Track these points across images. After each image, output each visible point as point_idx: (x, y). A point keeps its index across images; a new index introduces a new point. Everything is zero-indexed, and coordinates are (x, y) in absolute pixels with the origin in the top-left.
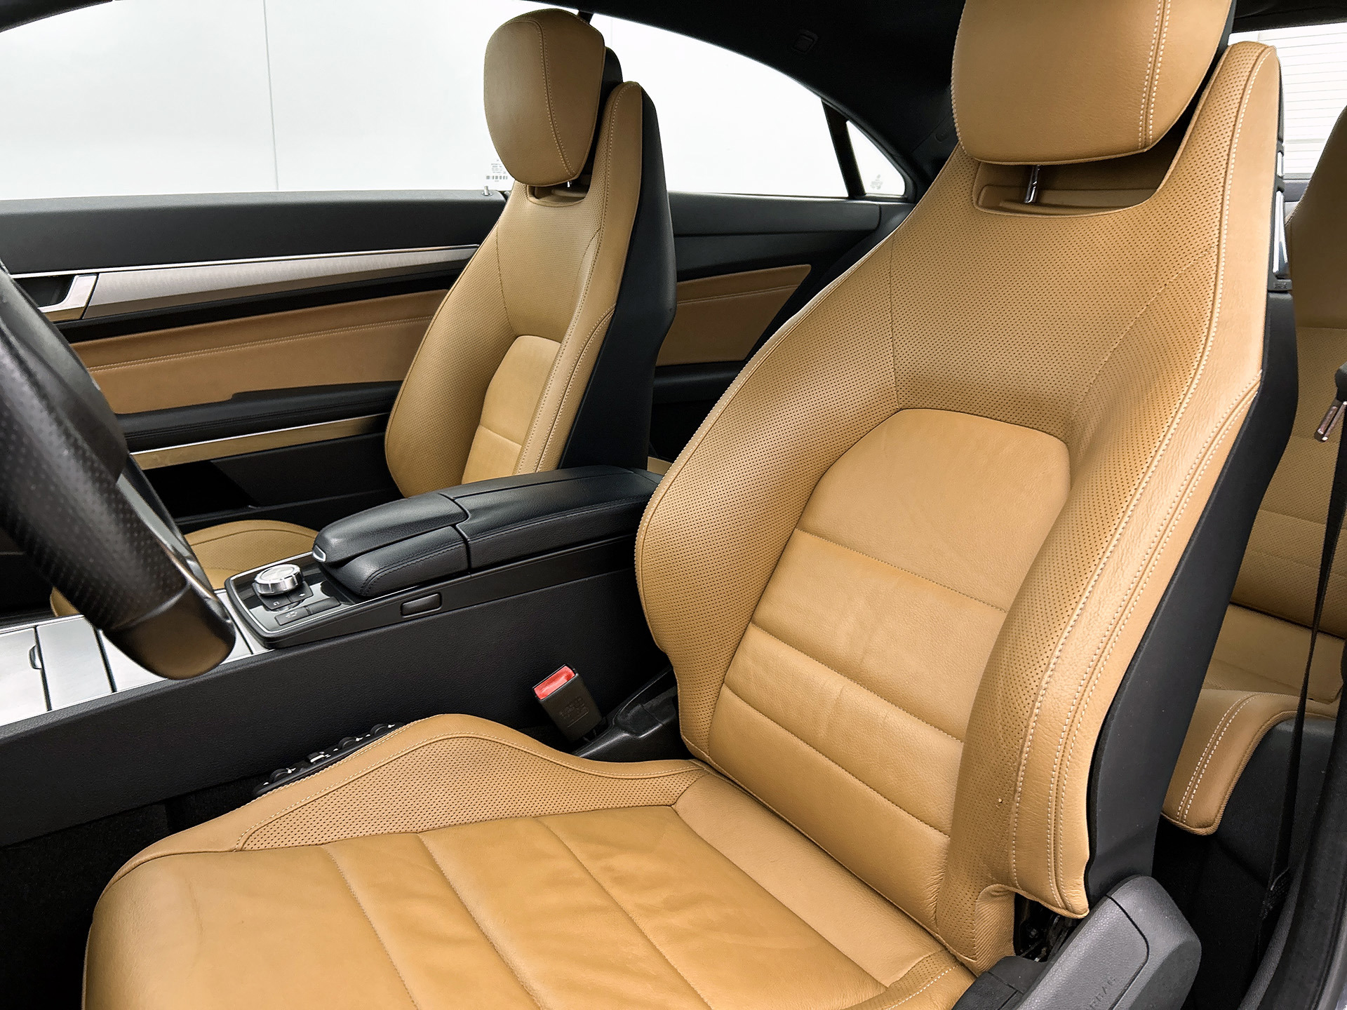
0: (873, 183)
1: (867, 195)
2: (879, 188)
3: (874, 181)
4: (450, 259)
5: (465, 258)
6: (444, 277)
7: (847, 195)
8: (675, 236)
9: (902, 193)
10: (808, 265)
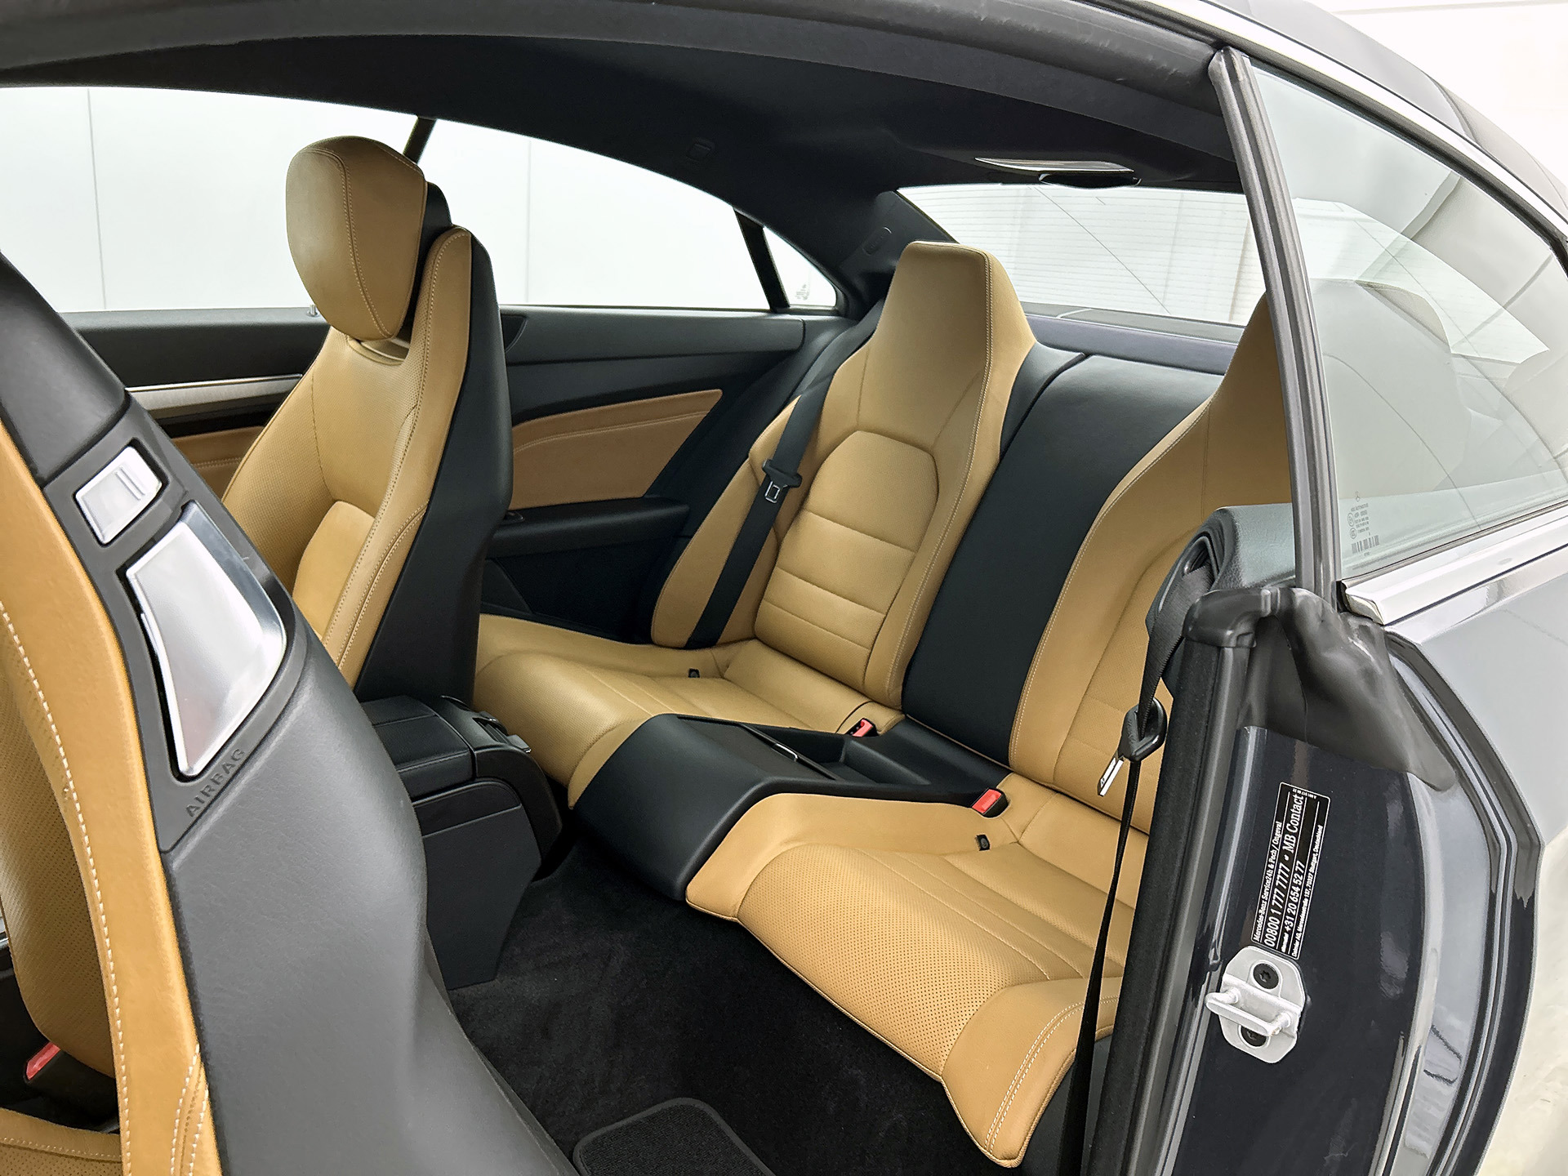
0: (798, 293)
1: (791, 307)
2: (806, 298)
3: (799, 291)
4: (264, 393)
5: (284, 391)
6: (258, 413)
7: (767, 307)
8: (508, 364)
9: (834, 304)
10: (719, 390)
